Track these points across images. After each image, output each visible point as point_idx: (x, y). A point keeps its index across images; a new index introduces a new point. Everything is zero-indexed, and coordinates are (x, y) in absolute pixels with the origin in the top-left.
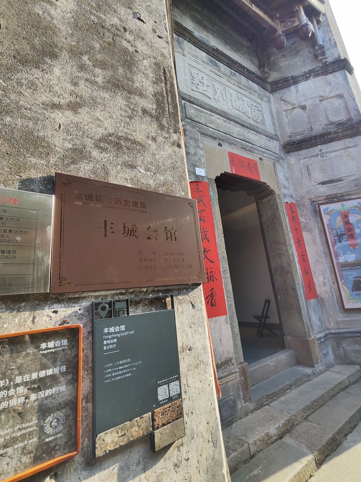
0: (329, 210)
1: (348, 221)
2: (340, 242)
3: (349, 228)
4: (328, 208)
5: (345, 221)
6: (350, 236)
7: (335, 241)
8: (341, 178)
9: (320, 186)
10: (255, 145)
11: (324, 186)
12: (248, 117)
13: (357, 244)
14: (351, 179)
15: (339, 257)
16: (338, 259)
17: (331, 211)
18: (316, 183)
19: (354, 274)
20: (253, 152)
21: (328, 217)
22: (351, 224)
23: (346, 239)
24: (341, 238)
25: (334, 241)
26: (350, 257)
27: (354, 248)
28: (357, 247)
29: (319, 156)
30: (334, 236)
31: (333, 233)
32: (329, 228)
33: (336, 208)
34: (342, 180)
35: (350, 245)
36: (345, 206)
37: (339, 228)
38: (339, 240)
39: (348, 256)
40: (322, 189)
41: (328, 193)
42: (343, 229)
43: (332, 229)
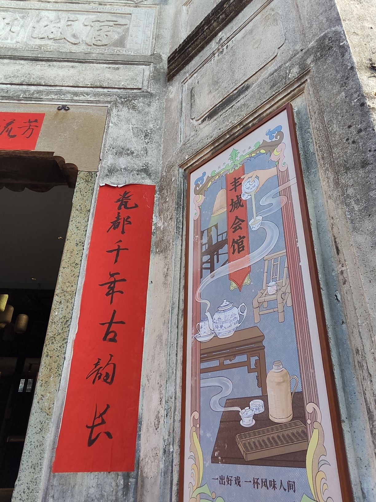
0: (205, 178)
1: (239, 197)
2: (212, 269)
3: (237, 217)
4: (204, 174)
5: (232, 200)
6: (236, 246)
7: (202, 269)
8: (247, 83)
9: (206, 122)
10: (56, 86)
11: (212, 120)
12: (72, 43)
13: (247, 271)
14: (268, 74)
15: (201, 324)
16: (197, 330)
17: (209, 179)
18: (200, 121)
19: (227, 387)
20: (41, 99)
21: (201, 198)
22: (242, 206)
23: (226, 257)
24: (215, 257)
25: (199, 270)
26: (225, 322)
27: (240, 286)
28: (247, 281)
29: (216, 55)
30: (203, 254)
31: (202, 245)
32: (195, 233)
33: (219, 167)
34: (248, 88)
35: (231, 277)
36: (239, 155)
37: (216, 226)
38: (208, 265)
39: (222, 316)
40: (206, 128)
41: (216, 134)
42: (223, 228)
43: (202, 233)
